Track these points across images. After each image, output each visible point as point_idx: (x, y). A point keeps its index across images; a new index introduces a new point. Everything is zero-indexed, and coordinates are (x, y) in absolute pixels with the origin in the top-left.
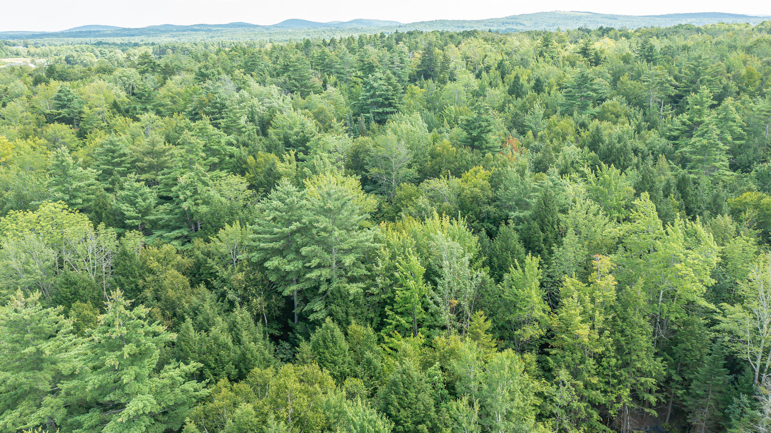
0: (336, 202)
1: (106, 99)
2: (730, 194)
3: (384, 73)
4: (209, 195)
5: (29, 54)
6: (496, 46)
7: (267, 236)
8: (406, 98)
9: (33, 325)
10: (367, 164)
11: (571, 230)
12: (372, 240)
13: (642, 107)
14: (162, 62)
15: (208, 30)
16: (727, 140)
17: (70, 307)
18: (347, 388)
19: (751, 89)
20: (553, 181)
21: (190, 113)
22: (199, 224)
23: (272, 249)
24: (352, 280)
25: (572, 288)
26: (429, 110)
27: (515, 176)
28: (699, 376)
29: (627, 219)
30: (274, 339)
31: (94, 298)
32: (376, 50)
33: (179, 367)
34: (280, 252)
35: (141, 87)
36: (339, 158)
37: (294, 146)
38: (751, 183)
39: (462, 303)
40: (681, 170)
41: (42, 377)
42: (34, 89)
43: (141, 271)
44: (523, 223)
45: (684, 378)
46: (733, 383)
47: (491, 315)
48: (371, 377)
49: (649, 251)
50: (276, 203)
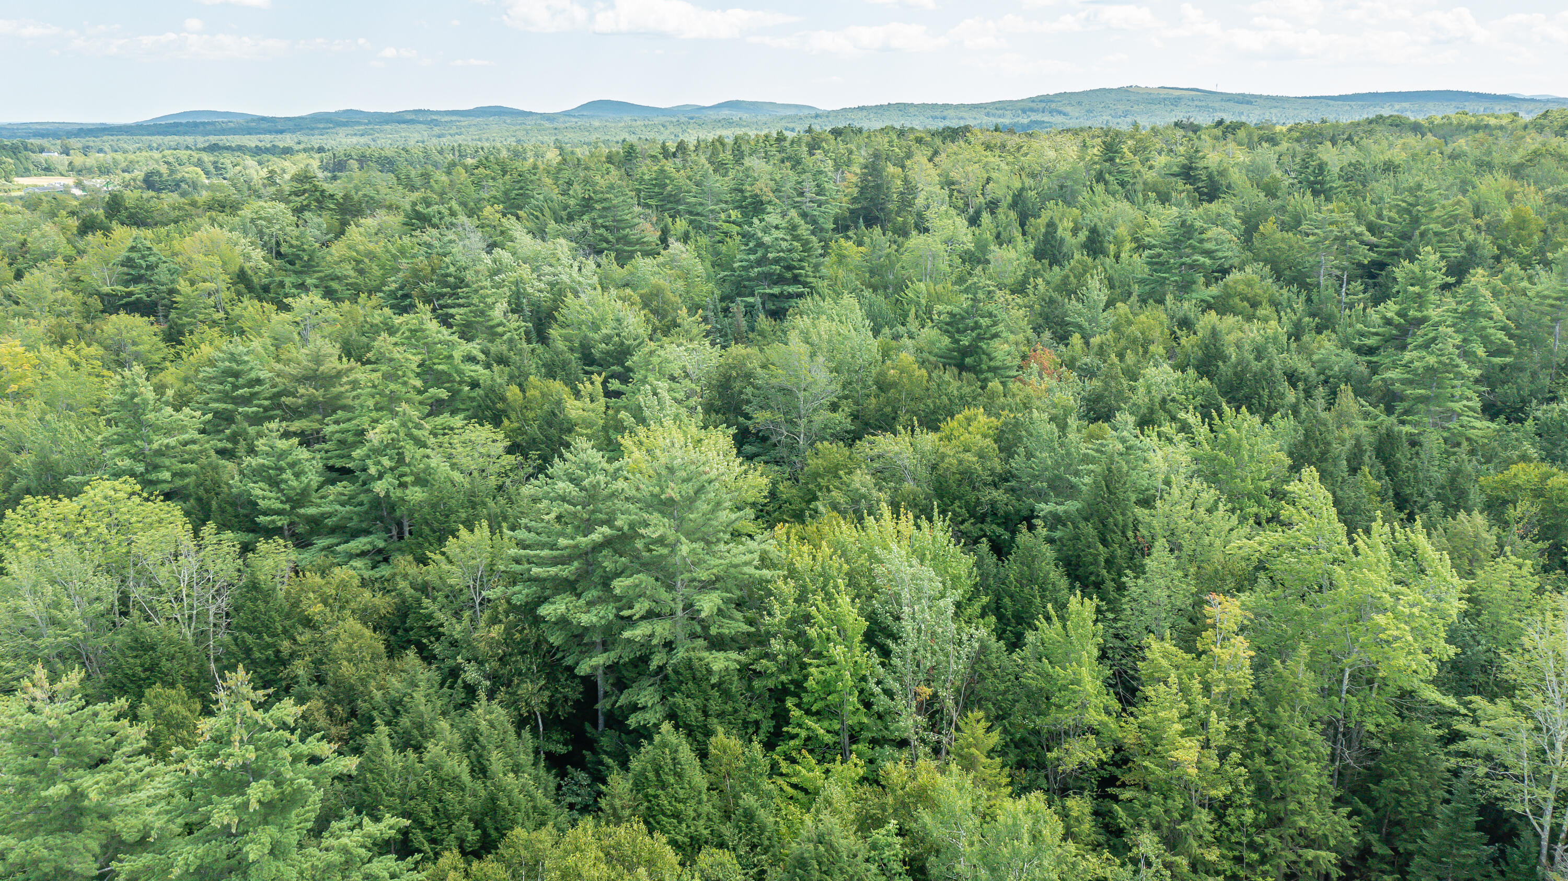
0: (685, 486)
1: (224, 263)
2: (1485, 467)
3: (784, 215)
4: (428, 467)
5: (71, 167)
6: (1010, 159)
7: (545, 553)
8: (828, 267)
9: (66, 738)
10: (748, 402)
11: (1161, 544)
12: (756, 563)
13: (1303, 285)
14: (336, 188)
15: (432, 121)
16: (1476, 356)
17: (140, 696)
18: (702, 871)
19: (1523, 250)
20: (1123, 440)
21: (392, 294)
22: (406, 523)
23: (554, 578)
24: (718, 644)
25: (1165, 663)
26: (875, 290)
27: (1049, 429)
28: (1425, 845)
29: (1274, 519)
30: (556, 763)
31: (190, 678)
32: (769, 168)
33: (360, 825)
34: (570, 586)
35: (294, 242)
36: (692, 389)
37: (602, 364)
38: (1527, 445)
39: (942, 693)
40: (1383, 417)
41: (81, 847)
42: (81, 244)
43: (287, 623)
44: (1064, 525)
45: (1395, 850)
46: (1496, 862)
47: (998, 718)
48: (754, 847)
49: (1321, 587)
50: (563, 486)
